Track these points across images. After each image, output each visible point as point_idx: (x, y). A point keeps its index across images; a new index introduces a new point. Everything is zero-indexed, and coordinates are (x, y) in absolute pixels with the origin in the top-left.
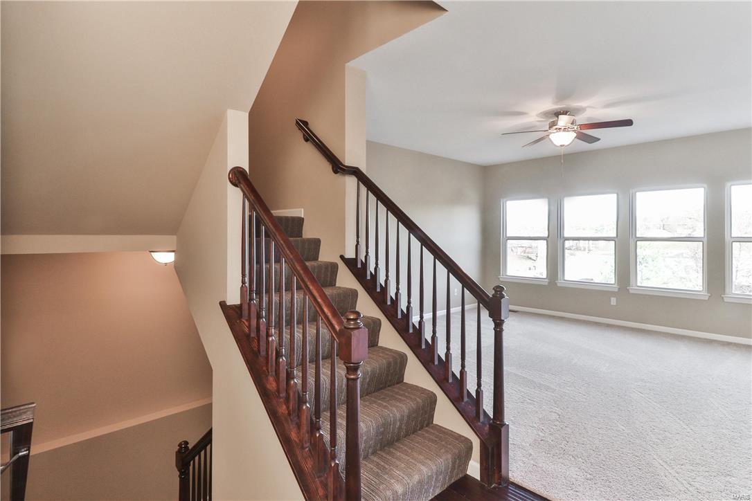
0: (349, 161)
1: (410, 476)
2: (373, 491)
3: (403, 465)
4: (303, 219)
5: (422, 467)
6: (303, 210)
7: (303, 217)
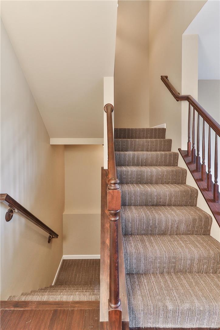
0: (184, 92)
1: (182, 302)
2: (151, 296)
3: (182, 291)
4: (165, 129)
5: (196, 301)
6: (165, 124)
7: (165, 128)
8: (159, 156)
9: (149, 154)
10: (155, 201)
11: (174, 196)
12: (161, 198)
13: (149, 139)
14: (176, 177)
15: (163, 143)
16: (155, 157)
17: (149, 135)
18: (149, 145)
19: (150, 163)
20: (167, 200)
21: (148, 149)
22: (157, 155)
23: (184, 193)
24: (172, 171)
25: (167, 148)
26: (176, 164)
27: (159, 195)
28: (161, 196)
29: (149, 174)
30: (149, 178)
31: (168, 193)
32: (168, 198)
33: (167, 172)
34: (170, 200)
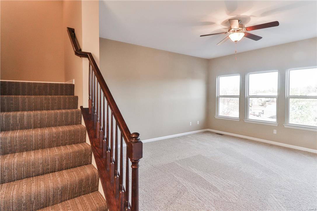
6: (74, 80)
7: (74, 84)
8: (59, 116)
9: (45, 114)
10: (41, 169)
11: (65, 159)
12: (48, 165)
13: (50, 96)
14: (75, 137)
15: (67, 100)
16: (53, 117)
17: (53, 91)
18: (49, 103)
19: (47, 124)
20: (57, 166)
21: (49, 107)
22: (56, 114)
23: (77, 154)
24: (70, 131)
25: (73, 105)
26: (79, 122)
27: (46, 162)
28: (48, 162)
29: (39, 138)
30: (39, 142)
31: (57, 157)
32: (57, 162)
33: (63, 132)
34: (61, 164)
